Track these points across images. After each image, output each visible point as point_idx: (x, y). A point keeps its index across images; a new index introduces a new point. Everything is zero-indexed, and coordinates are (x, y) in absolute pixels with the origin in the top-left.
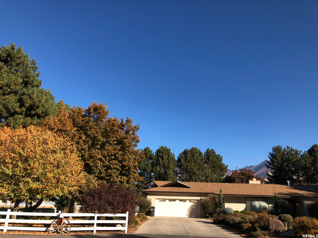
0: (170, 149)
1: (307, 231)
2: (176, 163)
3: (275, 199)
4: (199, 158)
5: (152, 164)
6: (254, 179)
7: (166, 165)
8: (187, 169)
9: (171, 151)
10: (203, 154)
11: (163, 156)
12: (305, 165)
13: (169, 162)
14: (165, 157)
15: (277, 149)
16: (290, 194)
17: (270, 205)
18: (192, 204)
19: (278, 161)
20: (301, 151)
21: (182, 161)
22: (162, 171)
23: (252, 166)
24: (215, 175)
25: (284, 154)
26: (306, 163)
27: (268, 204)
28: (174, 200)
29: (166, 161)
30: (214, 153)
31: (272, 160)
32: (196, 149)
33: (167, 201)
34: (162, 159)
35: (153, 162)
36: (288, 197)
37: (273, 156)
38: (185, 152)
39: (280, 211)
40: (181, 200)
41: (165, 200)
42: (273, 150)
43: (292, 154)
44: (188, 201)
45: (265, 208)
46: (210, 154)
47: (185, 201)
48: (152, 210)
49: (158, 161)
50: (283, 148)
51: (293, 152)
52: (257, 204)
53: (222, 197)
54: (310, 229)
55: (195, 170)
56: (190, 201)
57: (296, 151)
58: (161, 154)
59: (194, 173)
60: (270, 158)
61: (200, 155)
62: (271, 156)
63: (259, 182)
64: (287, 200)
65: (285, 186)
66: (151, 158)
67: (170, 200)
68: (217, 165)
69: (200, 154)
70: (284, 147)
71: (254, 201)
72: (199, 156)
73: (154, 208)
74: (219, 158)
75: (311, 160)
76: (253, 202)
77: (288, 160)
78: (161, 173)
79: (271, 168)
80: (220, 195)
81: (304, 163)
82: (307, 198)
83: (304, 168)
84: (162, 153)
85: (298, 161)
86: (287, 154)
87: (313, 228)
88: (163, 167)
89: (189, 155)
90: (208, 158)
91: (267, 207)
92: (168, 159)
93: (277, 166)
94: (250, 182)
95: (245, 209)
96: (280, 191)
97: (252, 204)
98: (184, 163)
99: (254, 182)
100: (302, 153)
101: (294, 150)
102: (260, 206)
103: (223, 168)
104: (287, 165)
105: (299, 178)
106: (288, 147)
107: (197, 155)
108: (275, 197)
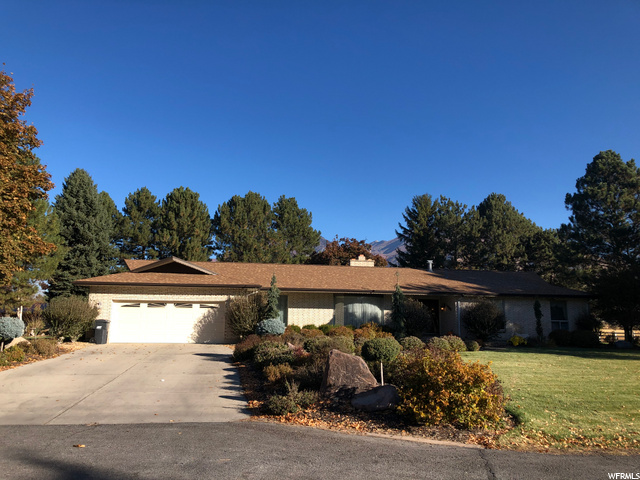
0: (197, 195)
1: (427, 395)
2: (209, 224)
3: (396, 299)
4: (263, 216)
5: (154, 226)
6: (362, 257)
7: (186, 228)
8: (233, 238)
9: (199, 199)
10: (272, 206)
11: (179, 210)
12: (470, 233)
13: (193, 222)
14: (185, 212)
15: (421, 202)
16: (428, 287)
17: (385, 312)
18: (205, 311)
19: (421, 225)
20: (465, 206)
21: (224, 221)
22: (176, 242)
23: (382, 242)
24: (295, 252)
25: (433, 212)
26: (472, 229)
27: (382, 308)
28: (162, 304)
29: (185, 221)
30: (295, 205)
31: (410, 224)
32: (257, 196)
33: (144, 306)
34: (177, 215)
35: (155, 223)
36: (424, 293)
37: (412, 216)
38: (232, 203)
39: (403, 324)
40: (178, 304)
41: (137, 304)
42: (414, 203)
43: (448, 212)
44: (196, 307)
45: (374, 318)
46: (286, 207)
47: (189, 304)
48: (99, 327)
49: (167, 219)
50: (433, 200)
51: (451, 208)
52: (358, 309)
53: (276, 294)
54: (437, 389)
55: (250, 241)
56: (203, 304)
57: (457, 205)
58: (175, 205)
59: (247, 247)
60: (407, 220)
61: (264, 210)
62: (410, 215)
63: (371, 264)
64: (420, 301)
65: (422, 272)
66: (151, 214)
67: (151, 304)
68: (299, 231)
69: (265, 207)
70: (434, 197)
71: (353, 302)
72: (261, 211)
73: (104, 323)
74: (304, 217)
75: (481, 223)
76: (350, 306)
77: (440, 222)
78: (174, 247)
79: (406, 238)
80: (270, 289)
81: (469, 229)
82: (462, 296)
83: (469, 240)
84: (178, 202)
85: (458, 225)
86: (439, 211)
87: (449, 385)
88: (178, 232)
89: (240, 208)
90: (281, 216)
91: (380, 315)
92: (190, 216)
93: (418, 235)
94: (353, 263)
95: (333, 321)
96: (408, 282)
97: (347, 310)
98: (228, 224)
99: (361, 262)
100: (466, 211)
101: (453, 204)
102: (364, 314)
103: (311, 237)
104: (437, 234)
105: (456, 259)
106: (442, 198)
107: (258, 208)
108: (395, 294)
